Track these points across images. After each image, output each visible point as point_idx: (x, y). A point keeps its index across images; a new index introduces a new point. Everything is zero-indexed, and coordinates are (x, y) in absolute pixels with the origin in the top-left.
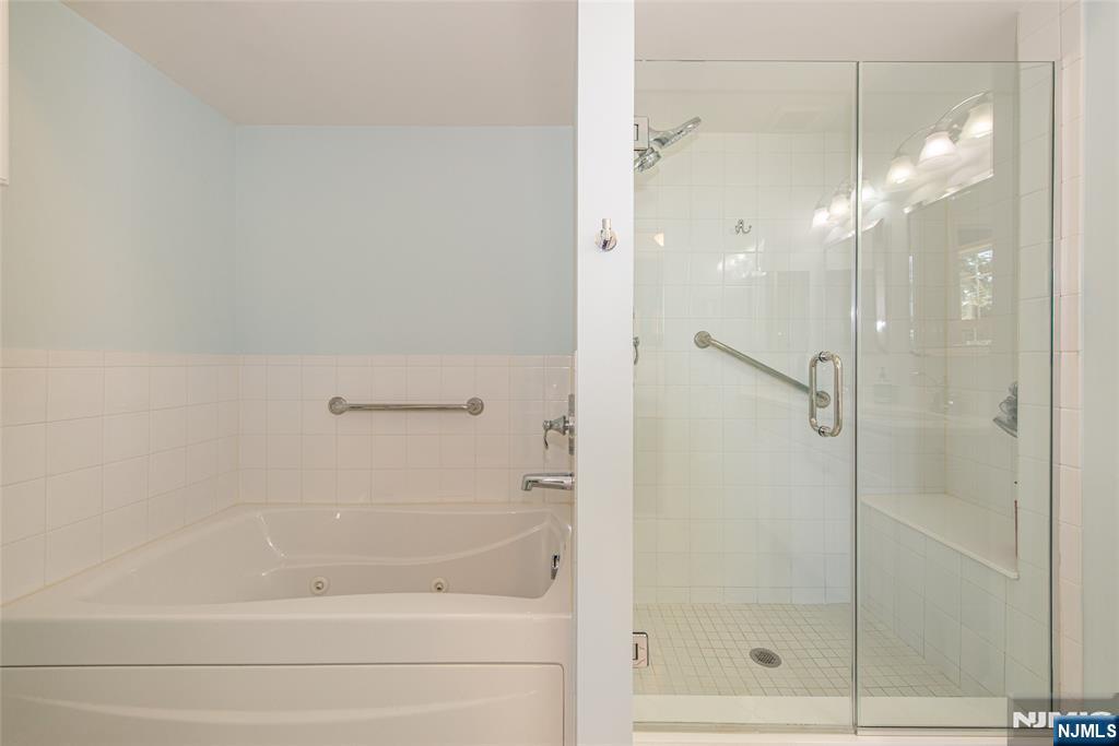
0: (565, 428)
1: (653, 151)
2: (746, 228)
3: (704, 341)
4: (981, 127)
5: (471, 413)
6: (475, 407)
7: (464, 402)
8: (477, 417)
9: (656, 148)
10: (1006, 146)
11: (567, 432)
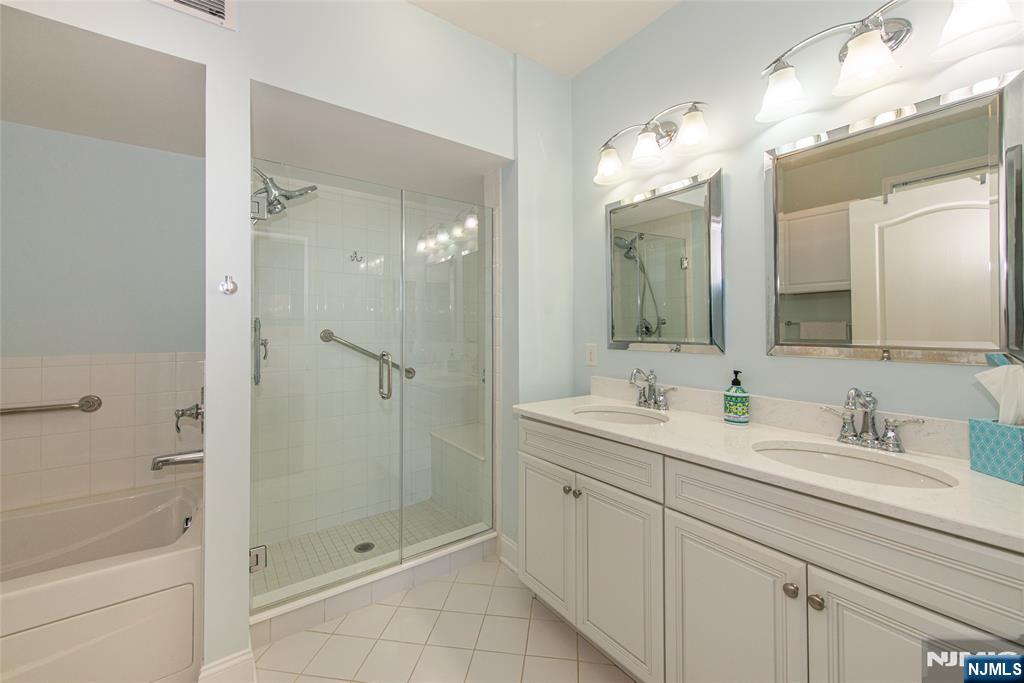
0: (198, 414)
1: (280, 203)
2: (359, 258)
3: (327, 336)
4: (472, 223)
5: (84, 410)
6: (90, 404)
7: (75, 401)
8: (93, 413)
9: (282, 200)
10: (484, 234)
11: (200, 417)
